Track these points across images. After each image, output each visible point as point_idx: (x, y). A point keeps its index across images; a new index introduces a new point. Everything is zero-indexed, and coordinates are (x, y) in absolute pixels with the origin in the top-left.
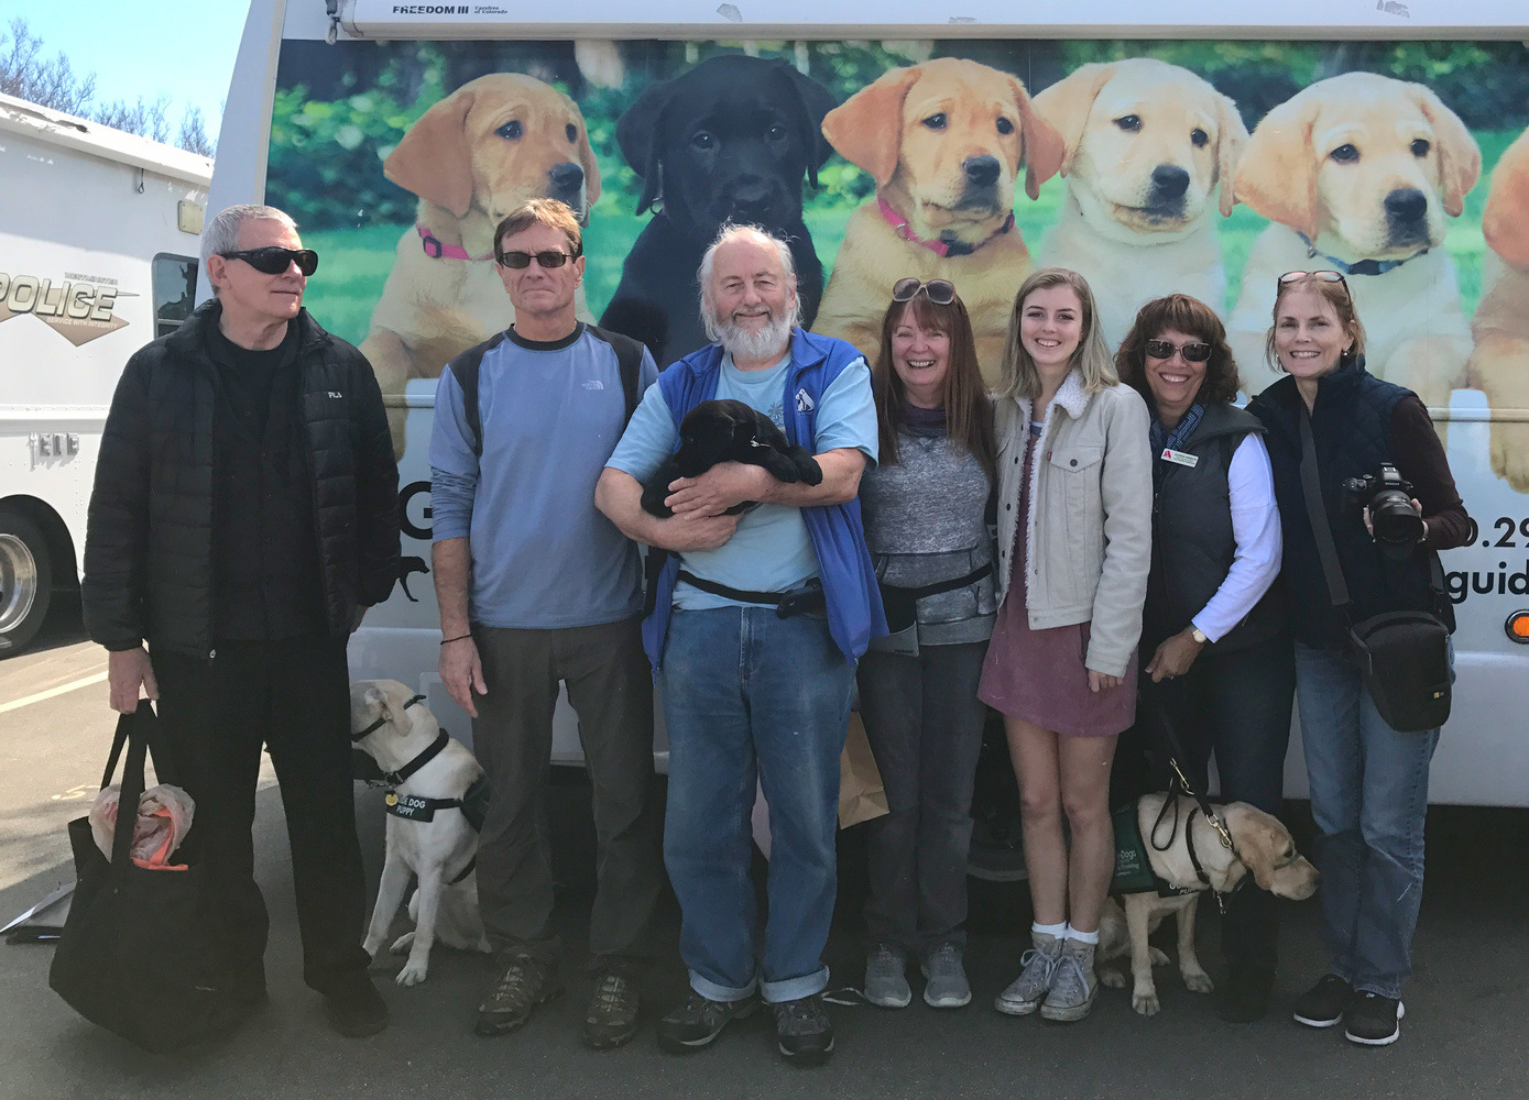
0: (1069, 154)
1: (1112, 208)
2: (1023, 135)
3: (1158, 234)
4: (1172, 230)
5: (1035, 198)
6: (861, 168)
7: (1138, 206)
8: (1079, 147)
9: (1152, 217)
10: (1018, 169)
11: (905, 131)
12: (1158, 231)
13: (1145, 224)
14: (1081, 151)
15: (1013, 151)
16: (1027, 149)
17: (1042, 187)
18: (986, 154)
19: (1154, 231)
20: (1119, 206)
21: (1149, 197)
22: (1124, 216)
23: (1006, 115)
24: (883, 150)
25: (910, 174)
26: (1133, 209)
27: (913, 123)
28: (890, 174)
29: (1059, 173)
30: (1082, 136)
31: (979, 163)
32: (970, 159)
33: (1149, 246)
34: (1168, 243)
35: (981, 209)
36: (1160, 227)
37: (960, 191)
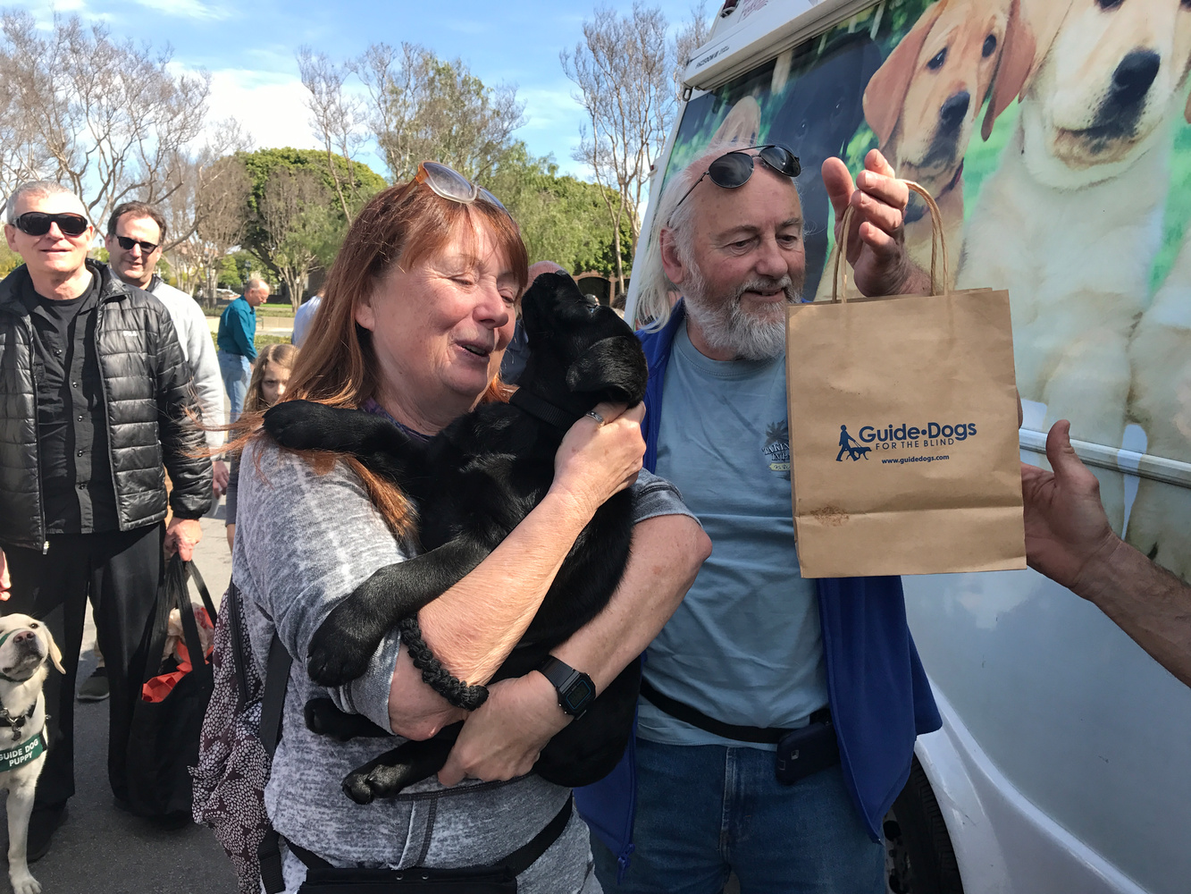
0: (1034, 67)
1: (1054, 135)
2: (1002, 51)
3: (1094, 167)
4: (1114, 159)
5: (985, 138)
6: (874, 134)
7: (1085, 125)
8: (1048, 51)
9: (1095, 142)
10: (983, 103)
11: (912, 82)
12: (1097, 162)
13: (1085, 155)
14: (1048, 57)
15: (985, 80)
16: (999, 72)
17: (998, 120)
18: (963, 88)
19: (1092, 164)
20: (1063, 131)
21: (1100, 111)
22: (1064, 148)
23: (995, 31)
24: (893, 107)
25: (902, 132)
26: (1077, 133)
27: (921, 69)
28: (889, 135)
29: (1017, 98)
30: (1057, 33)
31: (953, 103)
32: (949, 100)
33: (1081, 188)
34: (1103, 181)
35: (940, 162)
36: (1102, 155)
37: (932, 141)
